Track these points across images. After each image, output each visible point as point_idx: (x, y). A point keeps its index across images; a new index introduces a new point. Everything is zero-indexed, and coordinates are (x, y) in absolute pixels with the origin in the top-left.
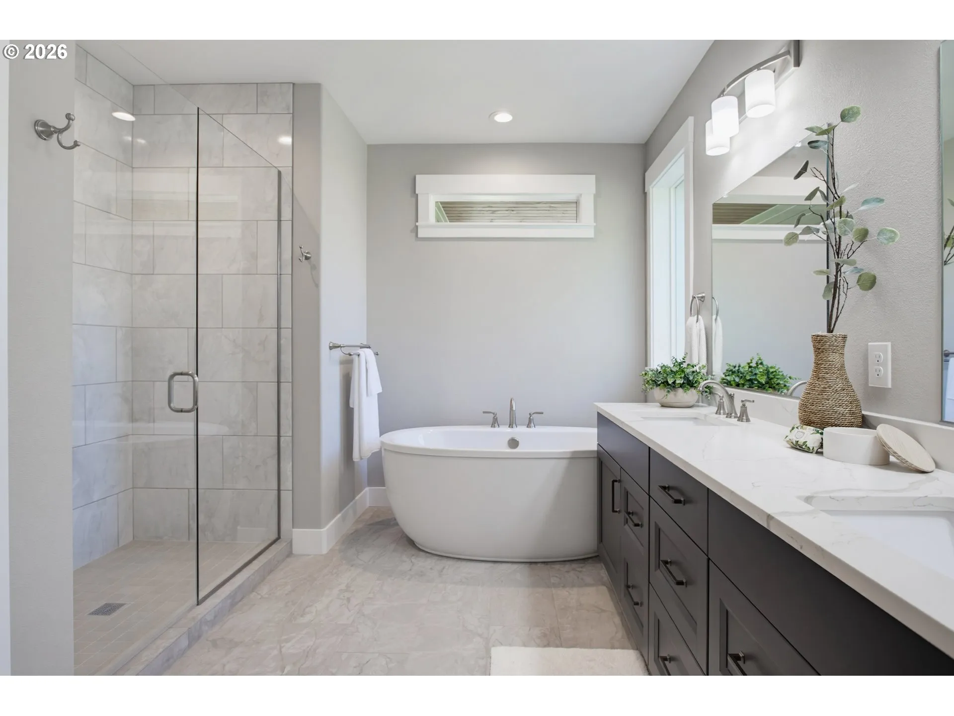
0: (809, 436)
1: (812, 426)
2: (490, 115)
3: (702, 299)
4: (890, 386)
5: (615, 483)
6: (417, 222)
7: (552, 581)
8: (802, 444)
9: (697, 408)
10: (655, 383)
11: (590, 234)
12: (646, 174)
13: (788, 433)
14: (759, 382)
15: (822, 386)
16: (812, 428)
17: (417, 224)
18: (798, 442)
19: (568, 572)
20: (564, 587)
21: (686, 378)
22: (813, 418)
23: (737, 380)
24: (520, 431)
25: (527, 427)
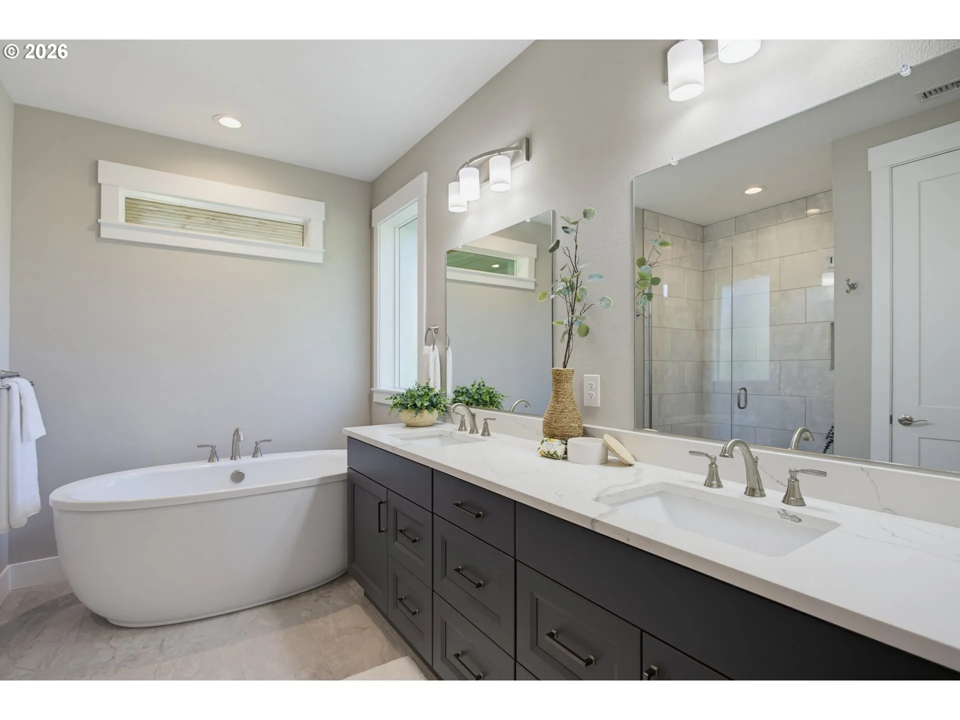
0: (556, 446)
1: (558, 439)
2: (214, 116)
3: (436, 331)
4: (599, 406)
5: (381, 505)
6: (100, 218)
7: (303, 615)
8: (552, 453)
9: (438, 426)
10: (404, 406)
11: (319, 259)
12: (374, 211)
13: (540, 446)
14: (483, 400)
15: (561, 408)
16: (558, 440)
17: (99, 221)
18: (549, 452)
19: (316, 601)
20: (317, 617)
21: (430, 401)
22: (557, 433)
23: (467, 399)
24: (244, 463)
25: (253, 457)
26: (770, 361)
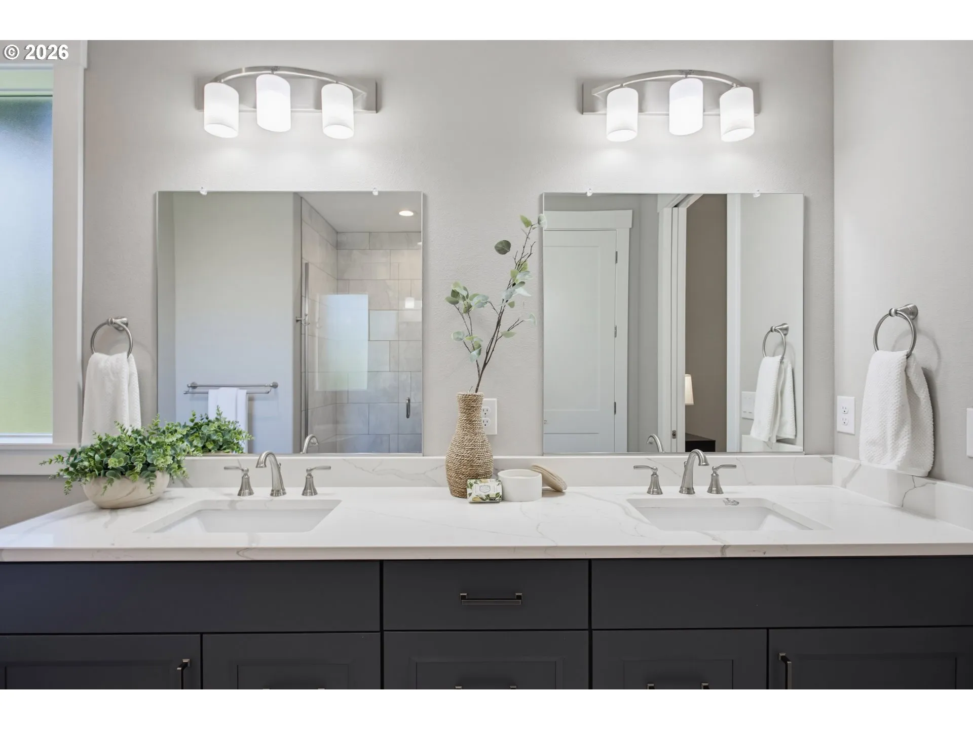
4: (496, 433)
26: (368, 372)
